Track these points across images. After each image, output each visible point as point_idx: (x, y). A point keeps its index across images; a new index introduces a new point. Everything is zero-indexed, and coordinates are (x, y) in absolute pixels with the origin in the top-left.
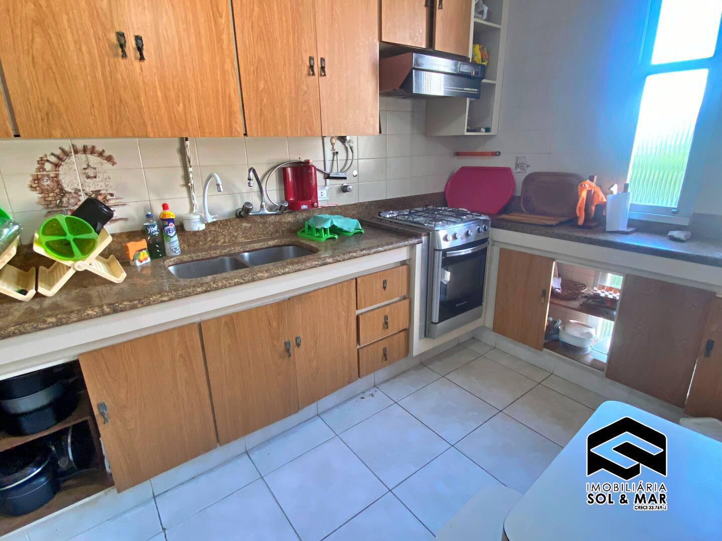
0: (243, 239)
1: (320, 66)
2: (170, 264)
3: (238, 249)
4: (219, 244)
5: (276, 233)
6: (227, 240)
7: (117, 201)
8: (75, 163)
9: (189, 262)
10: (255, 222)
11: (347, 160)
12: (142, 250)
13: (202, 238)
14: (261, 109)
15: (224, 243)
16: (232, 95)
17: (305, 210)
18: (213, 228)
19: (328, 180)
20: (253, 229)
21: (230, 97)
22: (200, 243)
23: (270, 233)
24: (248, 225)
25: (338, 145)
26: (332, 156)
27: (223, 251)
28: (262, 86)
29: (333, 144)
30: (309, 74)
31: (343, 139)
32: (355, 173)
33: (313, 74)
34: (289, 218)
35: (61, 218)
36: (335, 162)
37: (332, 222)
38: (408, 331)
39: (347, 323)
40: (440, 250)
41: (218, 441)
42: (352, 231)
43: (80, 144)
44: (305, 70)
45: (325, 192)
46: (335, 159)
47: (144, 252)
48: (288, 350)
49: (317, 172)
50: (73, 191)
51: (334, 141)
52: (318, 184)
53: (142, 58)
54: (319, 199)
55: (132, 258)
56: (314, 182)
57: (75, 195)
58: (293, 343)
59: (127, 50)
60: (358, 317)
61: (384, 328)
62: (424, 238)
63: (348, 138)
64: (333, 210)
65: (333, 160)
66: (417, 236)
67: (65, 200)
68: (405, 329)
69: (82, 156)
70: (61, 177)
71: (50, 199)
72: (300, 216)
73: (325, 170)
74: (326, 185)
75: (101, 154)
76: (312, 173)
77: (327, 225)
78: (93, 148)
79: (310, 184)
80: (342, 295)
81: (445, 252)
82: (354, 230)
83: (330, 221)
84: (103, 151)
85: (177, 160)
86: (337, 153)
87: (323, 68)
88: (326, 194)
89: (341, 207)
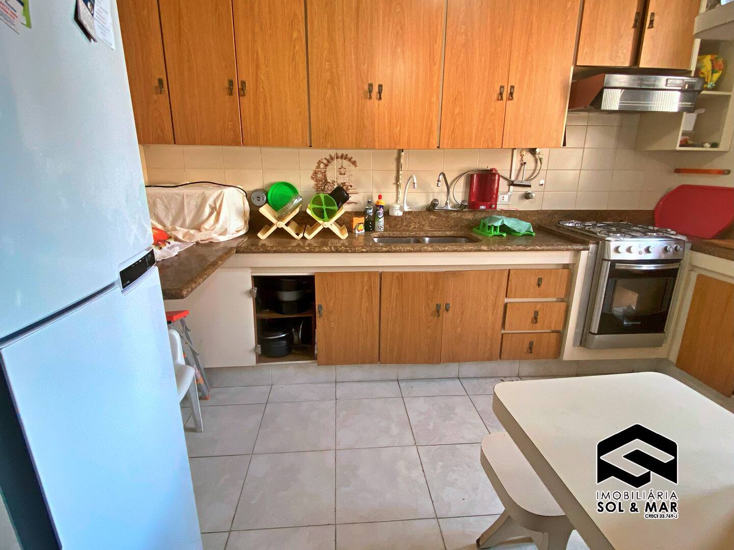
0: (428, 228)
1: (509, 92)
2: (376, 236)
3: (422, 234)
4: (410, 228)
5: (456, 226)
6: (416, 227)
7: (354, 191)
8: (336, 164)
9: (387, 237)
10: (440, 216)
11: (535, 170)
12: (361, 224)
13: (400, 223)
14: (453, 129)
15: (414, 228)
16: (434, 119)
17: (483, 211)
18: (408, 217)
19: (512, 187)
20: (437, 221)
21: (432, 121)
22: (398, 226)
23: (450, 226)
24: (435, 217)
25: (528, 157)
26: (519, 165)
27: (411, 234)
28: (457, 110)
29: (522, 156)
30: (498, 100)
31: (533, 151)
32: (542, 182)
33: (502, 99)
34: (469, 216)
35: (322, 196)
36: (522, 171)
37: (503, 221)
38: (561, 335)
39: (495, 306)
40: (609, 260)
41: (379, 360)
42: (523, 232)
43: (340, 152)
44: (495, 96)
45: (506, 197)
46: (523, 168)
47: (362, 225)
48: (438, 311)
49: (501, 179)
50: (331, 182)
51: (524, 153)
52: (500, 190)
53: (380, 98)
54: (498, 203)
55: (354, 228)
56: (496, 187)
57: (332, 185)
58: (443, 307)
59: (372, 94)
60: (506, 306)
61: (532, 322)
62: (592, 246)
63: (538, 150)
64: (510, 214)
65: (520, 170)
66: (585, 243)
67: (326, 187)
68: (558, 332)
69: (339, 160)
70: (327, 173)
71: (319, 185)
72: (479, 216)
73: (510, 178)
74: (509, 191)
75: (350, 160)
76: (495, 180)
77: (498, 224)
78: (347, 155)
79: (492, 189)
80: (492, 280)
81: (614, 262)
82: (525, 232)
83: (501, 220)
84: (352, 157)
85: (394, 167)
86: (525, 163)
87: (511, 94)
88: (507, 198)
89: (521, 212)
